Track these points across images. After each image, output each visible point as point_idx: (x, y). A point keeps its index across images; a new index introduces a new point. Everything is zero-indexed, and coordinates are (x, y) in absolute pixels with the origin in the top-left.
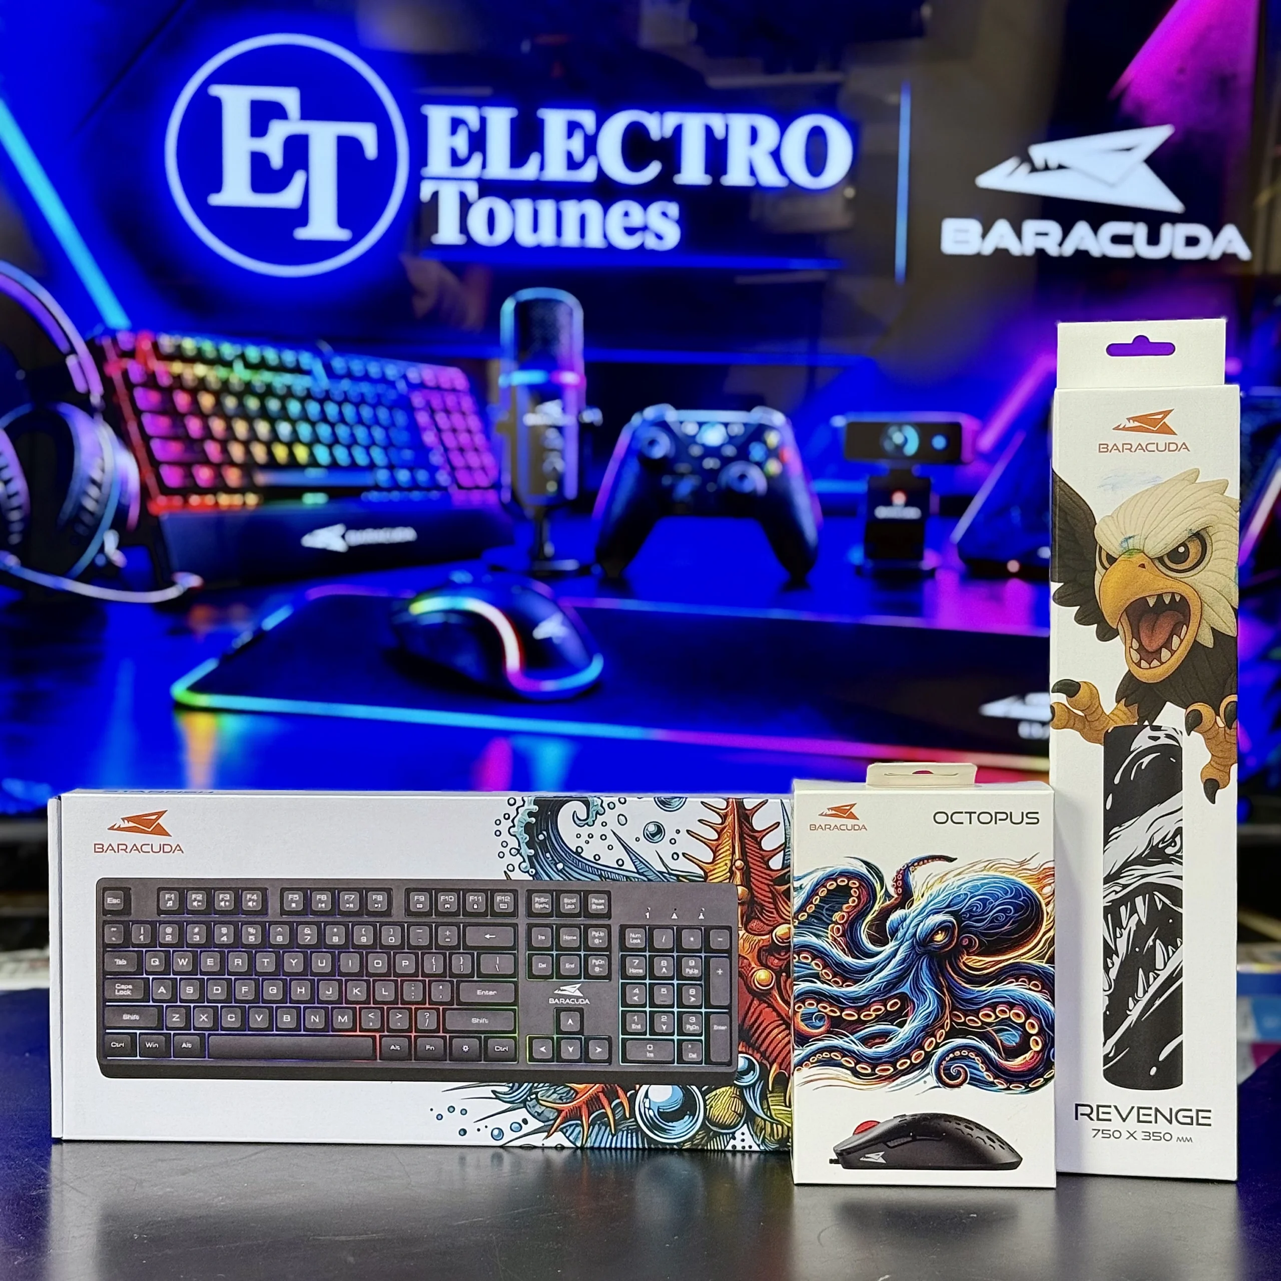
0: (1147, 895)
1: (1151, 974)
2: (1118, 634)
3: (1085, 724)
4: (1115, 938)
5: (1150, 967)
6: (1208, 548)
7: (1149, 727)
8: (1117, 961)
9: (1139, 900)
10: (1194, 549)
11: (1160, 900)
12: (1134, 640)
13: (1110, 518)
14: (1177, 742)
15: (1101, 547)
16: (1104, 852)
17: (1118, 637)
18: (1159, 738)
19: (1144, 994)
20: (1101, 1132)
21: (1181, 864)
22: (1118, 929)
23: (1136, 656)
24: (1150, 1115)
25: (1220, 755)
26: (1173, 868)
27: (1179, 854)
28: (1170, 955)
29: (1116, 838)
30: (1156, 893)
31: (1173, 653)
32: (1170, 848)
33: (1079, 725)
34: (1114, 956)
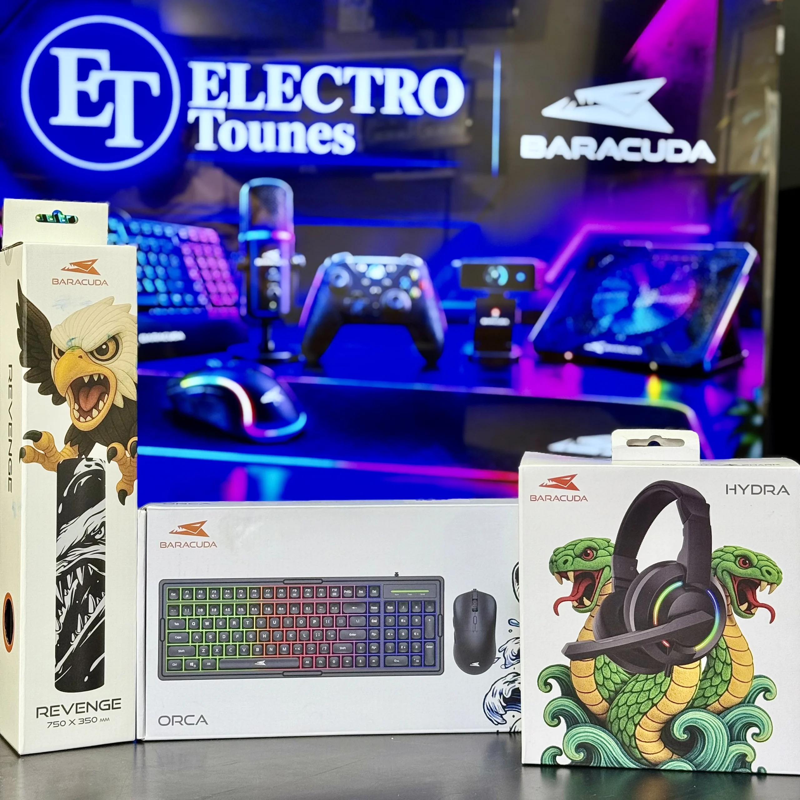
0: (84, 567)
1: (86, 617)
2: (66, 400)
3: (45, 459)
4: (64, 596)
5: (85, 612)
6: (120, 346)
7: (85, 459)
8: (65, 610)
9: (79, 570)
10: (112, 346)
11: (92, 568)
12: (76, 404)
13: (60, 326)
14: (103, 468)
15: (54, 345)
16: (57, 541)
17: (66, 402)
18: (91, 466)
19: (81, 630)
20: (53, 723)
21: (104, 544)
22: (65, 590)
23: (77, 414)
24: (84, 707)
25: (128, 474)
26: (99, 548)
27: (103, 538)
28: (98, 603)
29: (65, 531)
30: (89, 564)
31: (99, 412)
32: (98, 535)
33: (41, 460)
34: (63, 608)
